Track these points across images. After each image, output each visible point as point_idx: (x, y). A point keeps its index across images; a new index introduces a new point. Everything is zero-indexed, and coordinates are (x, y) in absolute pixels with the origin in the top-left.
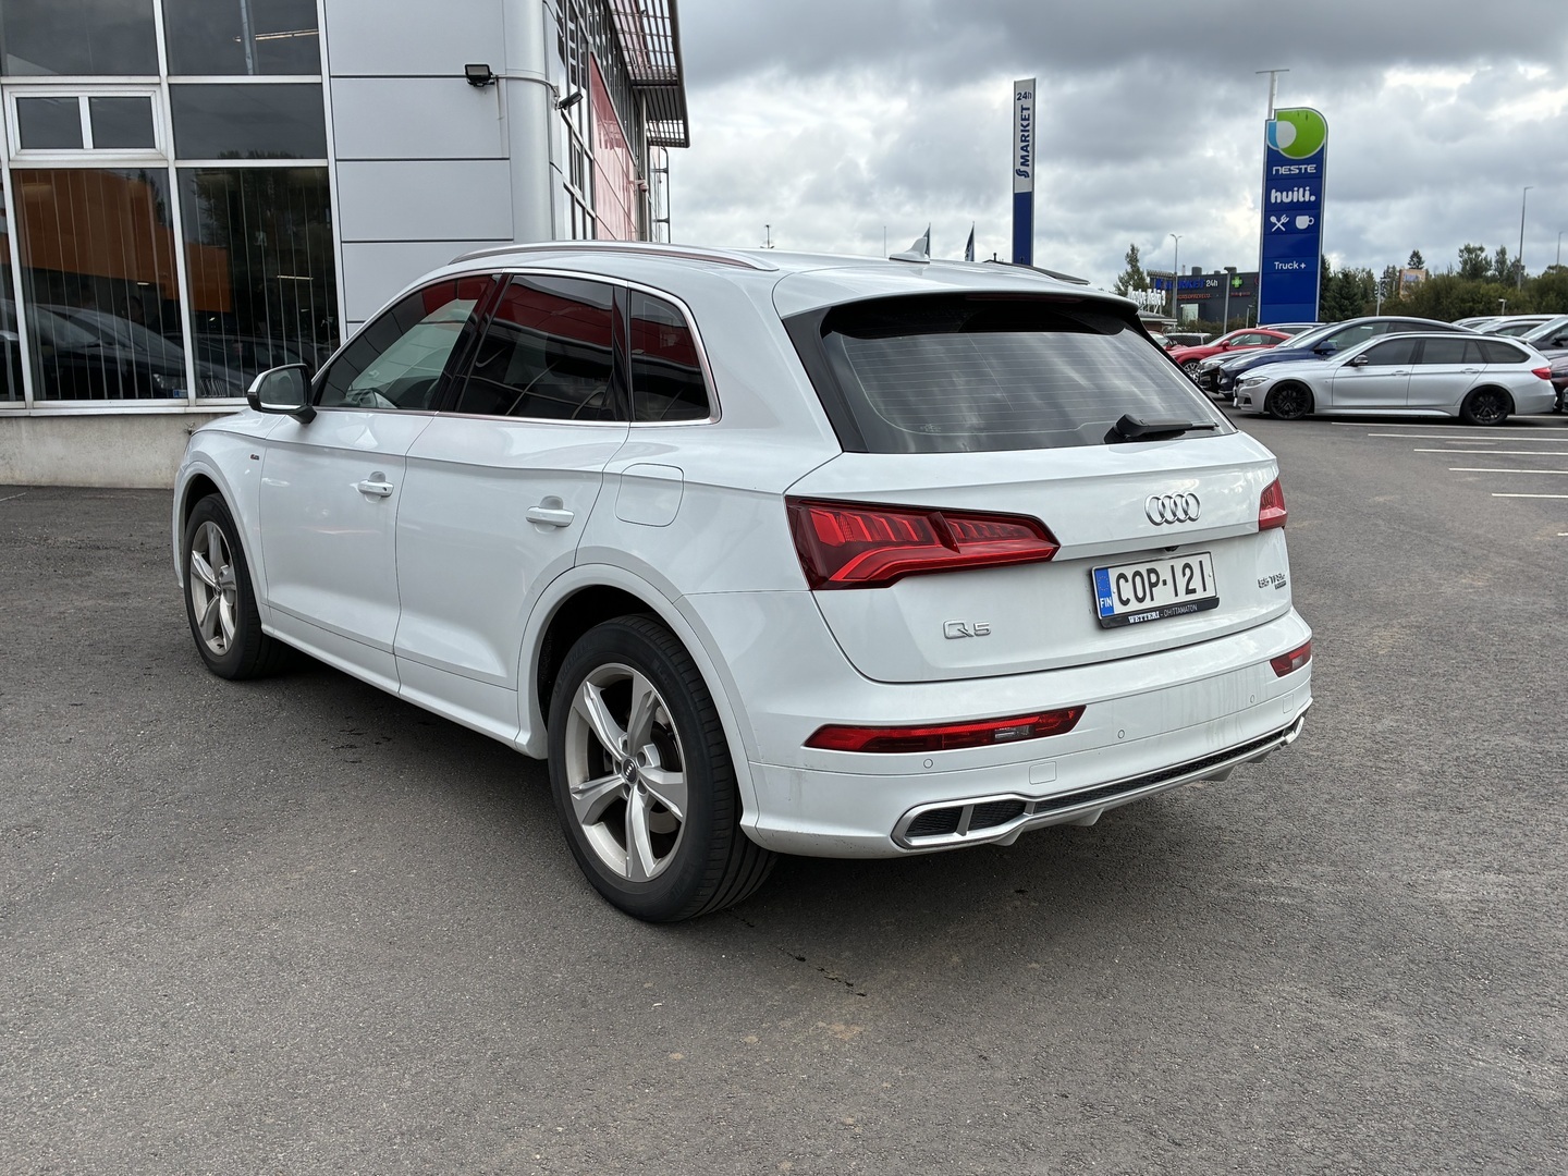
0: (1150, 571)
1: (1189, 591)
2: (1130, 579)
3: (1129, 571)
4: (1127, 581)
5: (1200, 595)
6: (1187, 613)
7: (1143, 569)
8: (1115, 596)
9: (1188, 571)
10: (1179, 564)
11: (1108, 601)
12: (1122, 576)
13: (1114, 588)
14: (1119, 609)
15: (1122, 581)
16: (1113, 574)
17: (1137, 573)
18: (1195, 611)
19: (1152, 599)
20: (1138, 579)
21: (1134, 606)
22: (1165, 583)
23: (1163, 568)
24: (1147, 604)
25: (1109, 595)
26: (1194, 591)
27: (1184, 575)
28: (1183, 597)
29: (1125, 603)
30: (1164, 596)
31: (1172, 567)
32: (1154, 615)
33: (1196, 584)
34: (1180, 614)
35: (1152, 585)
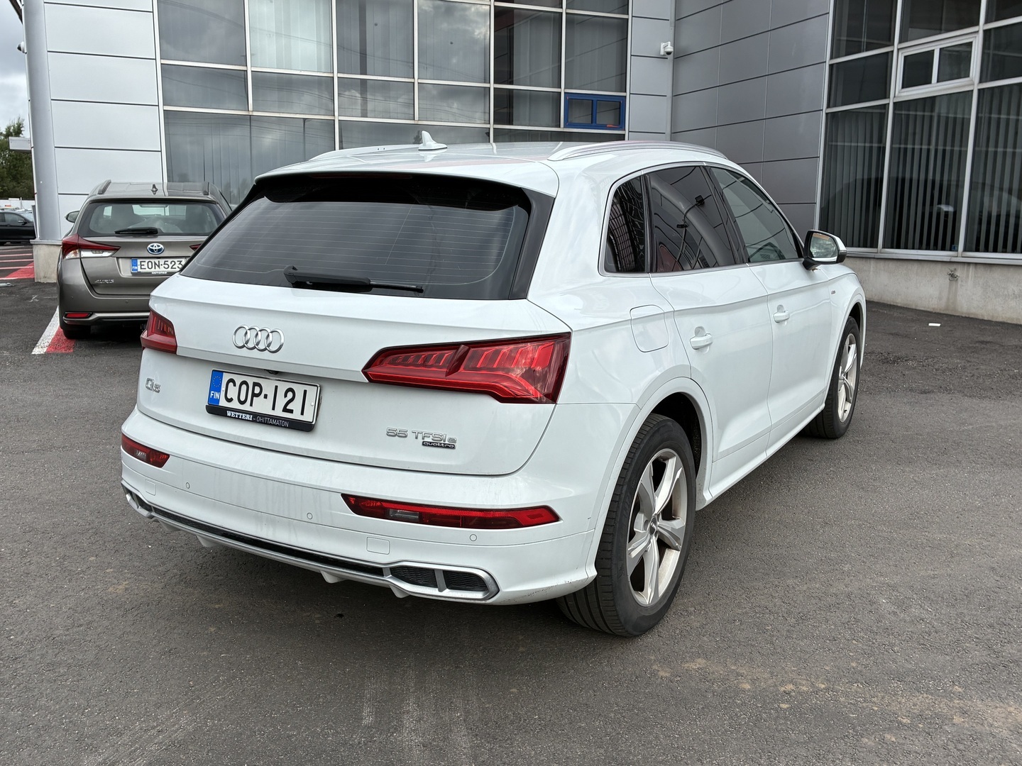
0: (255, 384)
1: (285, 410)
2: (238, 384)
3: (238, 380)
4: (235, 385)
5: (296, 416)
6: (277, 426)
7: (251, 381)
8: (223, 393)
9: (290, 395)
10: (283, 387)
11: (217, 395)
12: (232, 381)
13: (223, 388)
14: (223, 403)
15: (231, 384)
16: (226, 377)
17: (244, 383)
18: (285, 427)
19: (251, 405)
20: (244, 387)
21: (235, 405)
22: (266, 396)
23: (268, 386)
24: (246, 407)
25: (219, 391)
26: (291, 411)
27: (286, 396)
28: (279, 412)
29: (230, 400)
30: (262, 406)
31: (276, 387)
32: (248, 417)
33: (296, 406)
34: (270, 424)
35: (254, 395)
